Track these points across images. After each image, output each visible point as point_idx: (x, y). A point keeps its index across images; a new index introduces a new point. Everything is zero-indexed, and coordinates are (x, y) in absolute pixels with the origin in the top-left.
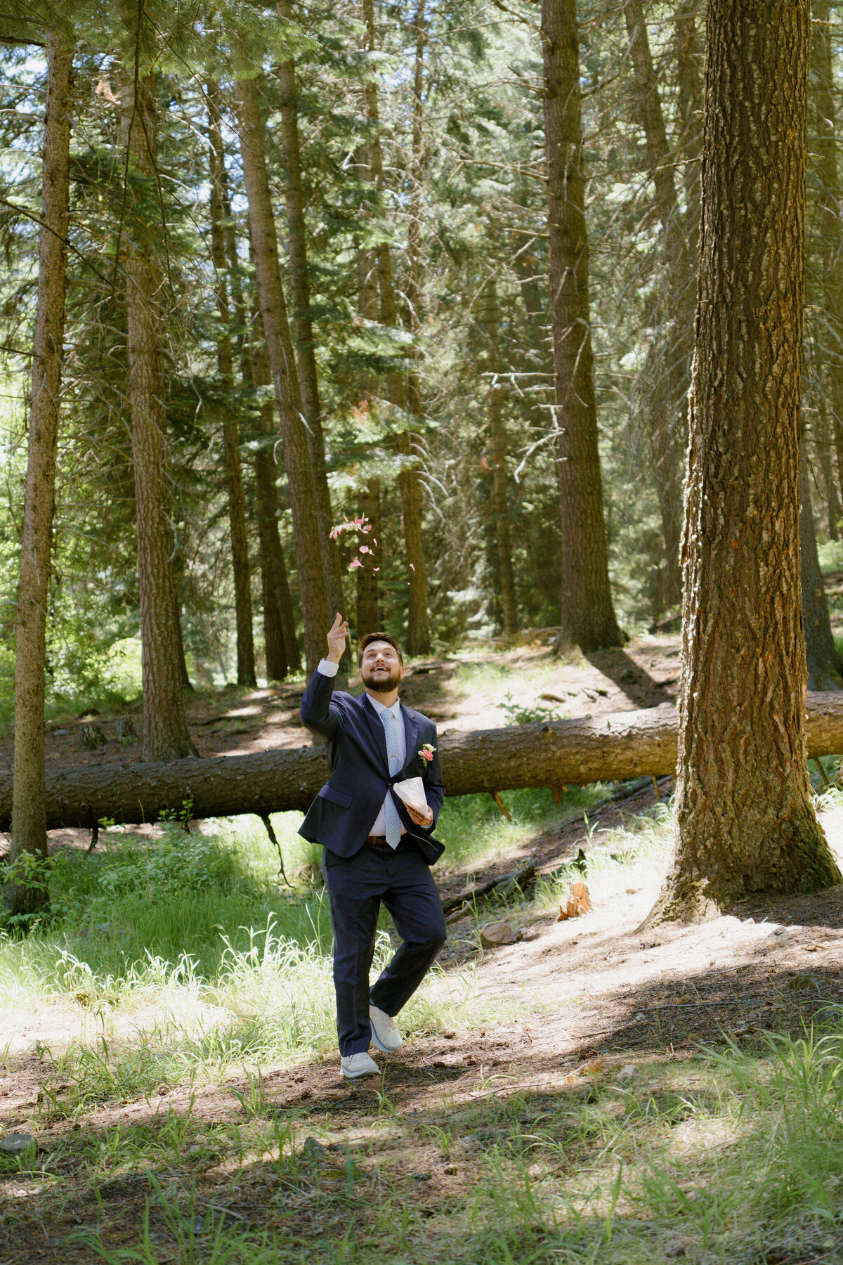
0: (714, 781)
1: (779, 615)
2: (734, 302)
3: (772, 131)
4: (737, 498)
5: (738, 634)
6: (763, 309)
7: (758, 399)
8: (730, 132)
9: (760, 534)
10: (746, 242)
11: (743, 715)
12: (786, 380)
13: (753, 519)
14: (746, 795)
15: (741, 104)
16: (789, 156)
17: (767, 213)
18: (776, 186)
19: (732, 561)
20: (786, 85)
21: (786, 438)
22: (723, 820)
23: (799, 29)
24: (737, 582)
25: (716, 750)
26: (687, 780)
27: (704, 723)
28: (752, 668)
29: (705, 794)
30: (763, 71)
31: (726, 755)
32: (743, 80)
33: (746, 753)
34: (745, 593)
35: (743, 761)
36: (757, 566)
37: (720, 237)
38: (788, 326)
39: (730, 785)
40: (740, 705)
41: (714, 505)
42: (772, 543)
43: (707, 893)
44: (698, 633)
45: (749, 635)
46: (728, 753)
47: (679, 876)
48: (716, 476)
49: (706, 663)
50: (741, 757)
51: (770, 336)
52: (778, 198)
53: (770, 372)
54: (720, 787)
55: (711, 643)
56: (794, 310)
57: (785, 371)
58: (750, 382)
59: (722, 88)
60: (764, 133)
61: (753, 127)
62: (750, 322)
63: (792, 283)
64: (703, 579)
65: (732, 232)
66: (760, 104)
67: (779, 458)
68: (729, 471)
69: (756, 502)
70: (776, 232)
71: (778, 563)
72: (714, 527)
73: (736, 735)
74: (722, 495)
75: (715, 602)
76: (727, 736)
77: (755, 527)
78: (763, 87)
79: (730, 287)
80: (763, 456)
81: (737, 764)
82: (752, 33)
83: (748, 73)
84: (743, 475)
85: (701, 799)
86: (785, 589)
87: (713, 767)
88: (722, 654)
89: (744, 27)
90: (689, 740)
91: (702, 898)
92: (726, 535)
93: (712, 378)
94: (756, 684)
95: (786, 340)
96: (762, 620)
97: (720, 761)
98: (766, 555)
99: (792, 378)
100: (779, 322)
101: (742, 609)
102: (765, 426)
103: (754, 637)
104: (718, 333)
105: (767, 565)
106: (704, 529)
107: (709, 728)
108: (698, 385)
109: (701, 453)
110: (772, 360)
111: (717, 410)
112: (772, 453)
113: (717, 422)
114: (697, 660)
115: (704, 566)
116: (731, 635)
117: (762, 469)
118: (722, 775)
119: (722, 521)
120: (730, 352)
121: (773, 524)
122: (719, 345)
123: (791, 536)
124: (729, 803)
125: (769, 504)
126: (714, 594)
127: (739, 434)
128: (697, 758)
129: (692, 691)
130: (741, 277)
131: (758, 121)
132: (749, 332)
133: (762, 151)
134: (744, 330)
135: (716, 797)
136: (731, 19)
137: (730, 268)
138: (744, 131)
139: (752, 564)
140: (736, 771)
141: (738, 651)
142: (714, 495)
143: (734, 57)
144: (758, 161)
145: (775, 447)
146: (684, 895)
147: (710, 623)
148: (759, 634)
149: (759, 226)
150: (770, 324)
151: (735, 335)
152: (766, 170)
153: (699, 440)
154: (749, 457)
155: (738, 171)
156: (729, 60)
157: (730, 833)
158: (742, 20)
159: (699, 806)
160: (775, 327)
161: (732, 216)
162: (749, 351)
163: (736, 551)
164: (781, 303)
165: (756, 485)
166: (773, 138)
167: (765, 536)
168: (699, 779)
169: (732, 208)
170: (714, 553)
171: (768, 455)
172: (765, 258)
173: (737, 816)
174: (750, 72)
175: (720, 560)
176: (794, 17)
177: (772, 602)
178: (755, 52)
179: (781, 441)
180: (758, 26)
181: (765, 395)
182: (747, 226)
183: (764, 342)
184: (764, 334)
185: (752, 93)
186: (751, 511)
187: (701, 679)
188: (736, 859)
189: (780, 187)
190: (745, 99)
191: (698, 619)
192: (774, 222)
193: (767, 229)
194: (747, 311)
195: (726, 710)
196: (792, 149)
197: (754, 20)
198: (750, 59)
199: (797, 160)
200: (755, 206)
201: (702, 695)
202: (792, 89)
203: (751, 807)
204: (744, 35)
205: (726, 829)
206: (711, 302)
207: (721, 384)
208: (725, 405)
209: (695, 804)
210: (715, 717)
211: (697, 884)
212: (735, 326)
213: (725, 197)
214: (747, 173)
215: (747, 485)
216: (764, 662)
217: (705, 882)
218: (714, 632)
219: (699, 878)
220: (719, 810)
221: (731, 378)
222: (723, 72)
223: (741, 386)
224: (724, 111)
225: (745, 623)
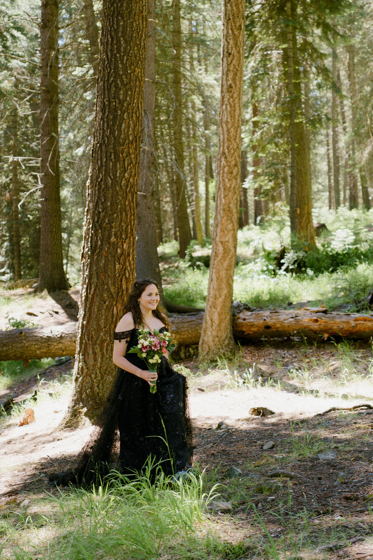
0: (91, 362)
1: (124, 287)
2: (109, 144)
3: (129, 68)
4: (107, 233)
5: (105, 295)
6: (122, 148)
7: (118, 189)
8: (110, 67)
9: (117, 250)
10: (115, 117)
11: (106, 332)
12: (131, 180)
13: (114, 243)
14: (106, 369)
15: (115, 55)
16: (136, 80)
17: (125, 105)
18: (129, 93)
19: (103, 261)
20: (136, 48)
21: (130, 207)
22: (95, 381)
23: (143, 24)
24: (106, 271)
25: (93, 348)
26: (79, 362)
27: (88, 336)
28: (111, 310)
29: (87, 368)
30: (126, 41)
31: (98, 351)
32: (116, 44)
33: (107, 350)
34: (109, 276)
35: (105, 354)
36: (115, 264)
37: (104, 114)
38: (133, 156)
39: (99, 364)
40: (105, 328)
41: (96, 235)
42: (122, 254)
43: (86, 415)
44: (87, 294)
45: (110, 296)
46: (99, 350)
47: (74, 406)
48: (98, 222)
49: (90, 308)
50: (105, 352)
51: (124, 160)
52: (130, 98)
53: (124, 176)
54: (94, 365)
55: (93, 299)
56: (136, 149)
57: (131, 176)
58: (114, 180)
59: (107, 47)
60: (125, 69)
61: (120, 66)
62: (115, 153)
63: (135, 137)
64: (90, 269)
65: (109, 112)
66: (124, 56)
67: (127, 216)
68: (103, 220)
69: (115, 235)
70: (129, 114)
71: (125, 263)
72: (96, 245)
73: (103, 341)
74: (100, 231)
75: (95, 280)
76: (98, 342)
77: (115, 246)
78: (125, 48)
79: (107, 137)
80: (119, 214)
81: (103, 355)
82: (122, 23)
83: (119, 41)
84: (110, 223)
85: (85, 371)
86: (127, 275)
87: (91, 356)
88: (97, 304)
89: (118, 20)
90: (81, 343)
91: (84, 417)
92: (101, 249)
93: (98, 177)
94: (112, 318)
95: (132, 162)
96: (116, 289)
97: (95, 354)
98: (119, 259)
99: (134, 179)
100: (129, 154)
101: (107, 284)
102: (121, 201)
103: (112, 297)
104: (101, 157)
105: (119, 264)
106: (91, 246)
107: (90, 338)
108: (91, 180)
109: (91, 211)
110: (125, 171)
111: (99, 192)
112: (124, 213)
113: (99, 198)
114: (86, 306)
115: (90, 263)
116: (102, 295)
117: (119, 220)
118: (95, 360)
119: (99, 243)
120: (106, 166)
121: (123, 245)
122: (101, 162)
123: (131, 251)
124: (98, 373)
125: (121, 236)
126: (95, 276)
127: (109, 204)
128: (84, 352)
129: (83, 321)
130: (112, 133)
131: (122, 63)
132: (115, 158)
133: (124, 77)
134: (113, 157)
135: (92, 370)
136: (112, 16)
137: (108, 128)
138: (116, 67)
139: (112, 263)
140: (102, 358)
141: (105, 303)
142: (96, 231)
143: (113, 34)
144: (122, 81)
145: (125, 210)
146: (75, 416)
147: (93, 290)
148: (115, 295)
149: (121, 111)
150: (125, 155)
151: (108, 158)
152: (125, 86)
153: (91, 205)
154: (113, 214)
155: (113, 85)
156: (111, 34)
157: (98, 387)
158: (117, 18)
159: (84, 374)
160: (127, 156)
161: (109, 105)
162: (115, 165)
163: (105, 257)
164: (130, 146)
165: (115, 228)
166: (129, 71)
167: (119, 251)
168: (85, 362)
169: (109, 101)
170: (95, 257)
171: (121, 214)
172: (123, 125)
173: (102, 379)
174: (120, 41)
175: (98, 261)
176: (141, 18)
177: (121, 281)
178: (122, 32)
179: (128, 208)
180: (124, 21)
181: (121, 187)
182: (116, 110)
183: (122, 162)
184: (122, 159)
185: (120, 50)
186: (113, 239)
187: (88, 315)
188: (100, 399)
189: (132, 93)
190: (117, 53)
191: (87, 288)
192: (128, 109)
193: (125, 112)
194: (114, 148)
195: (99, 329)
196: (137, 77)
197: (123, 18)
198: (120, 35)
199: (140, 82)
200: (120, 101)
201: (88, 323)
202: (139, 50)
203: (108, 375)
204: (118, 24)
205: (96, 385)
206: (98, 143)
207: (101, 180)
208: (103, 190)
209: (82, 373)
210: (93, 333)
211: (81, 410)
212: (109, 154)
213: (106, 96)
214: (116, 86)
215: (112, 227)
216: (117, 308)
217: (85, 410)
218: (94, 294)
219: (83, 407)
220: (93, 376)
221: (106, 178)
222: (108, 40)
223: (110, 182)
224: (107, 57)
225: (108, 290)
